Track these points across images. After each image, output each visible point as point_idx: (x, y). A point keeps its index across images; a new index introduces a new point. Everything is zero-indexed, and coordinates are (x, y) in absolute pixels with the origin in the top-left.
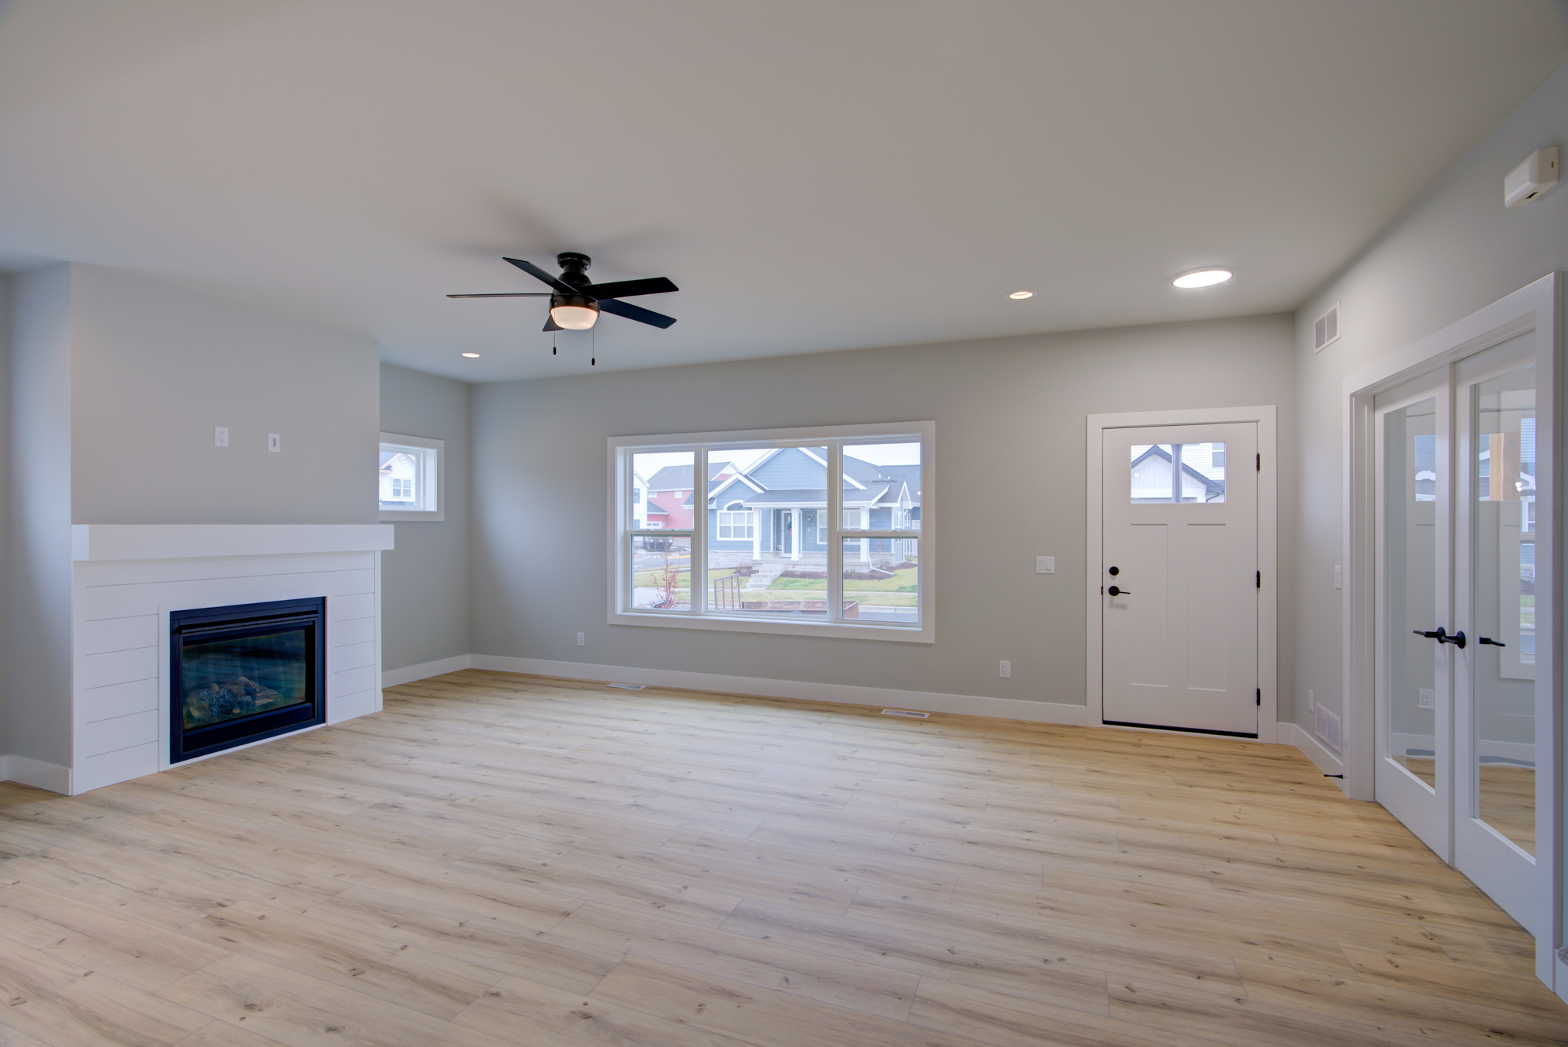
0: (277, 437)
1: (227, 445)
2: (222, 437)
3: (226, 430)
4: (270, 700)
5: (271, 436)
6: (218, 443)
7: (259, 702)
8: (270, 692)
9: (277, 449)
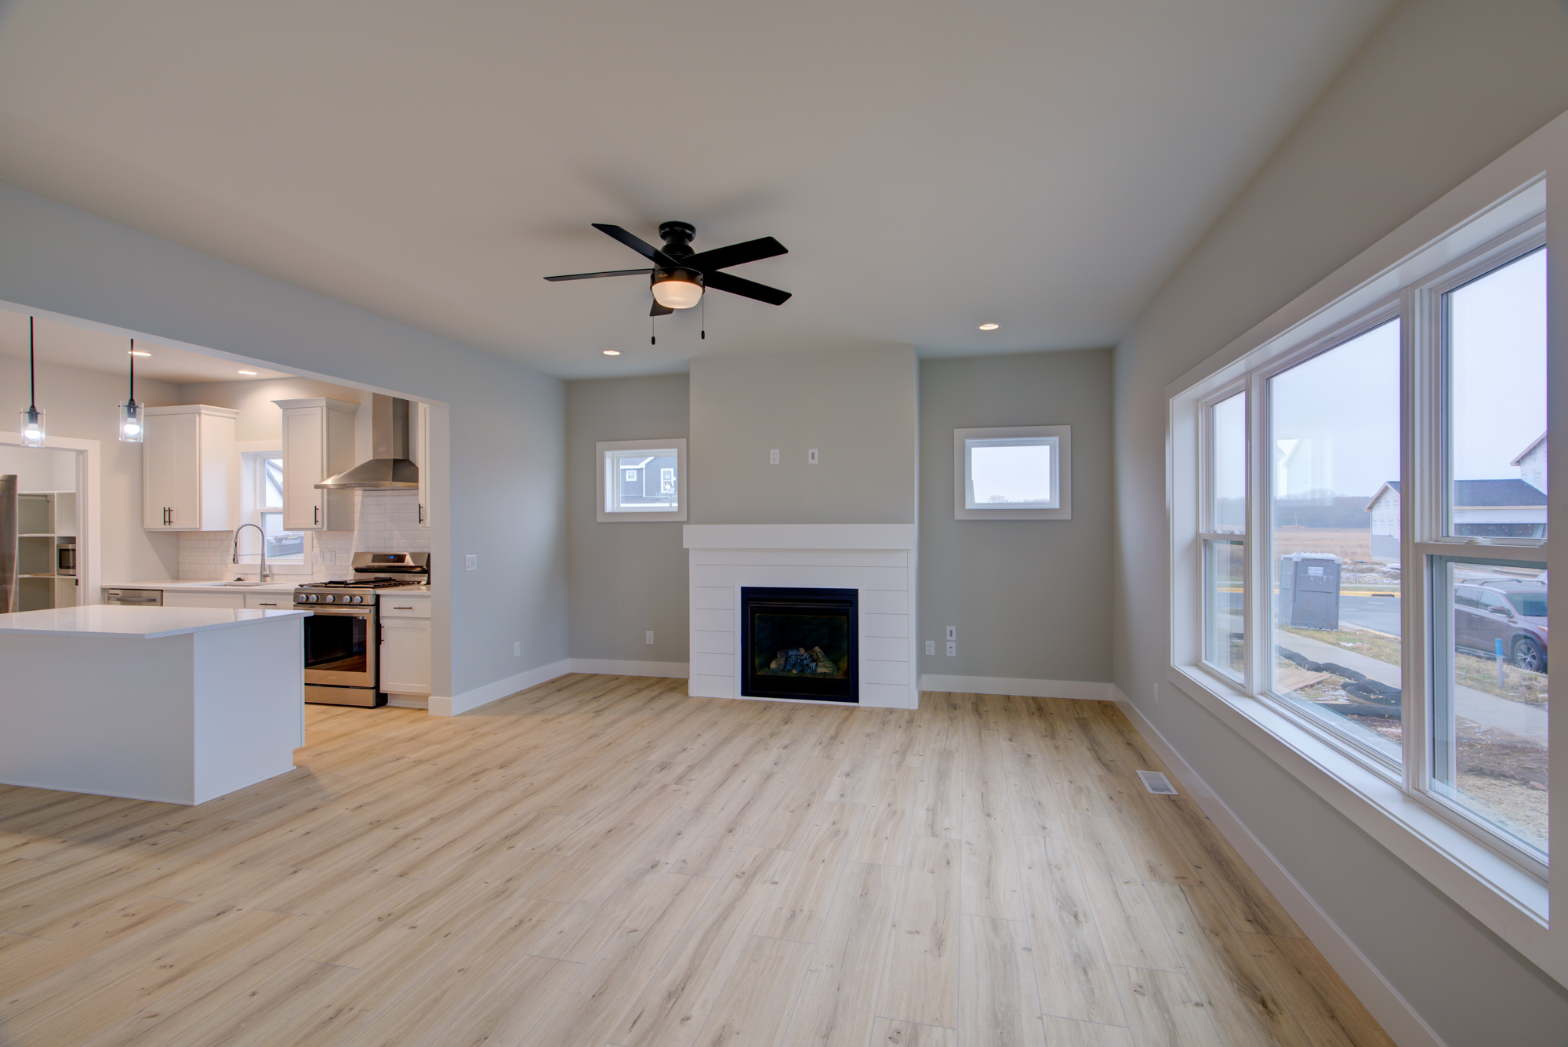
0: (816, 451)
1: (778, 463)
2: (775, 457)
3: (777, 451)
4: (827, 671)
5: (811, 451)
6: (772, 462)
7: (820, 670)
8: (829, 664)
9: (816, 461)
